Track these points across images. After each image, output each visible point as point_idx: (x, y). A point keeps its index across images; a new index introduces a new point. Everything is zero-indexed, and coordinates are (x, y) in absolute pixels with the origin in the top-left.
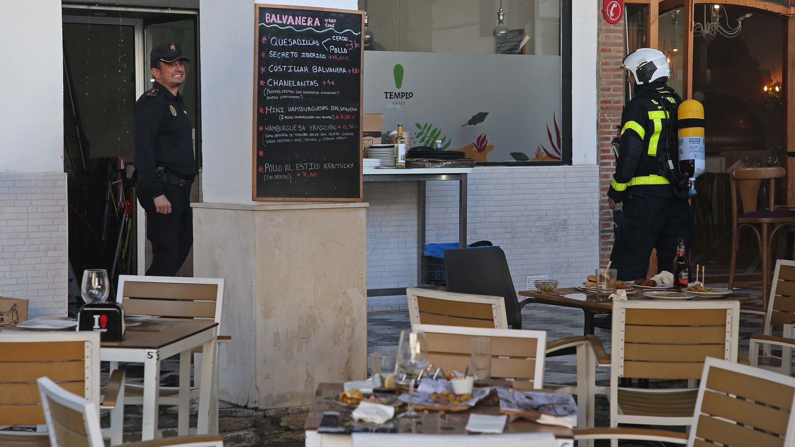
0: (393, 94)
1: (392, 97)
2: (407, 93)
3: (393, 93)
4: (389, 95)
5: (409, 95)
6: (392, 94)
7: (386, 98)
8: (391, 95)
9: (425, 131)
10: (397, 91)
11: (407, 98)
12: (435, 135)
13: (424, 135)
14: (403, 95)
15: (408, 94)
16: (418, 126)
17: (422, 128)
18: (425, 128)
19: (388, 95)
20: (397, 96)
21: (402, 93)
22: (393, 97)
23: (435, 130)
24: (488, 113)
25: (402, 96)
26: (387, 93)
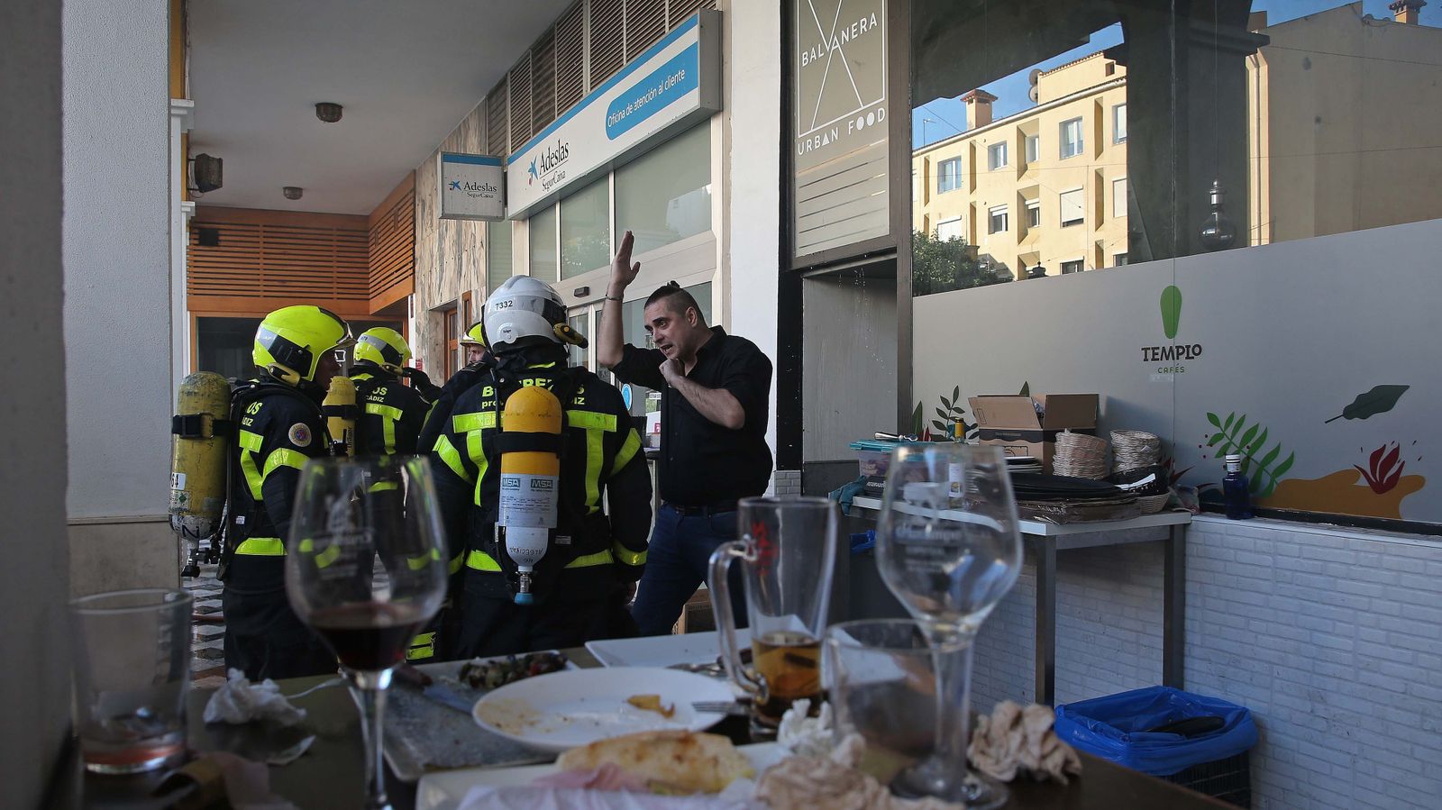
0: (1160, 351)
1: (1156, 357)
2: (1188, 347)
3: (1158, 348)
4: (1152, 354)
5: (1193, 351)
6: (1156, 351)
7: (1146, 360)
8: (1154, 354)
9: (1229, 432)
10: (1167, 343)
11: (1188, 358)
12: (1252, 442)
13: (1225, 441)
14: (1181, 351)
15: (1191, 349)
16: (1213, 419)
17: (1223, 426)
18: (1227, 425)
19: (1150, 353)
20: (1169, 354)
21: (1178, 347)
22: (1159, 357)
23: (1255, 429)
24: (1407, 387)
25: (1178, 354)
26: (1146, 350)
